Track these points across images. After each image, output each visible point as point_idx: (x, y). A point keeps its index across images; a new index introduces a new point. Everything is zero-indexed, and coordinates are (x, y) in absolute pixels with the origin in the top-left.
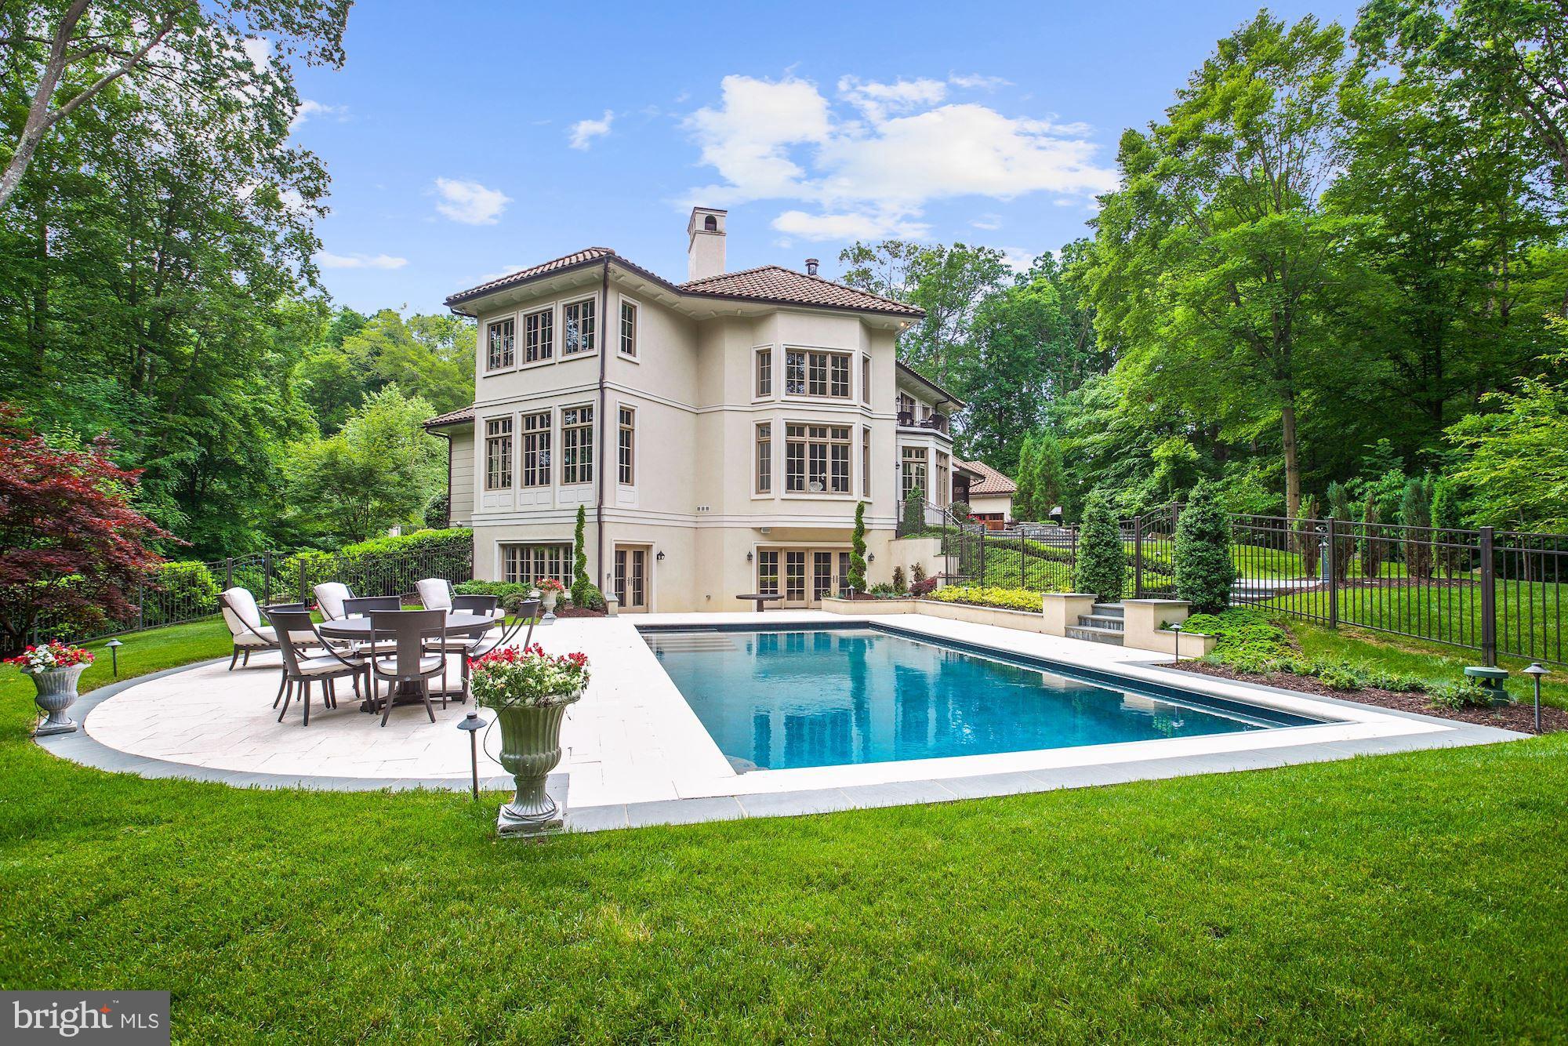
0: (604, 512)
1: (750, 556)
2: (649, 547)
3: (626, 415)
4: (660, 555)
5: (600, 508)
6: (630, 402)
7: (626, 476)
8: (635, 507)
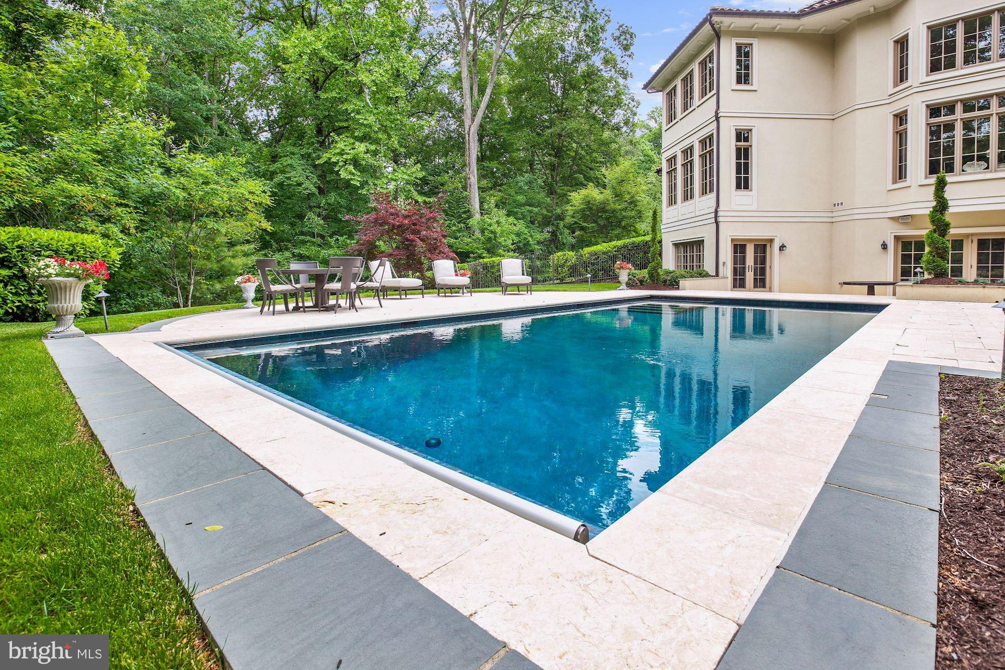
0: (720, 214)
1: (884, 246)
2: (771, 241)
3: (742, 136)
4: (782, 248)
5: (716, 212)
6: (743, 124)
7: (743, 183)
8: (754, 208)
